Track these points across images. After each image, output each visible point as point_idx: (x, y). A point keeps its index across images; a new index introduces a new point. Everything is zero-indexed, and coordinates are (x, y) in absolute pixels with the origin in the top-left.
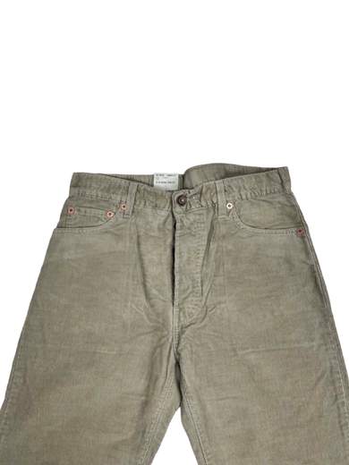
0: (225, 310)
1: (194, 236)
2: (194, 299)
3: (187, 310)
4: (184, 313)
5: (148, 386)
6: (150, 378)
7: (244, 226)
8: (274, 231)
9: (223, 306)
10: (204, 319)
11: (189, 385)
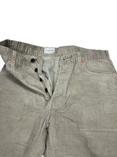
0: (76, 107)
1: (67, 74)
2: (62, 99)
3: (57, 103)
4: (55, 104)
5: (30, 139)
6: (32, 135)
7: (88, 71)
8: (102, 74)
9: (75, 104)
10: (64, 109)
11: (51, 142)
